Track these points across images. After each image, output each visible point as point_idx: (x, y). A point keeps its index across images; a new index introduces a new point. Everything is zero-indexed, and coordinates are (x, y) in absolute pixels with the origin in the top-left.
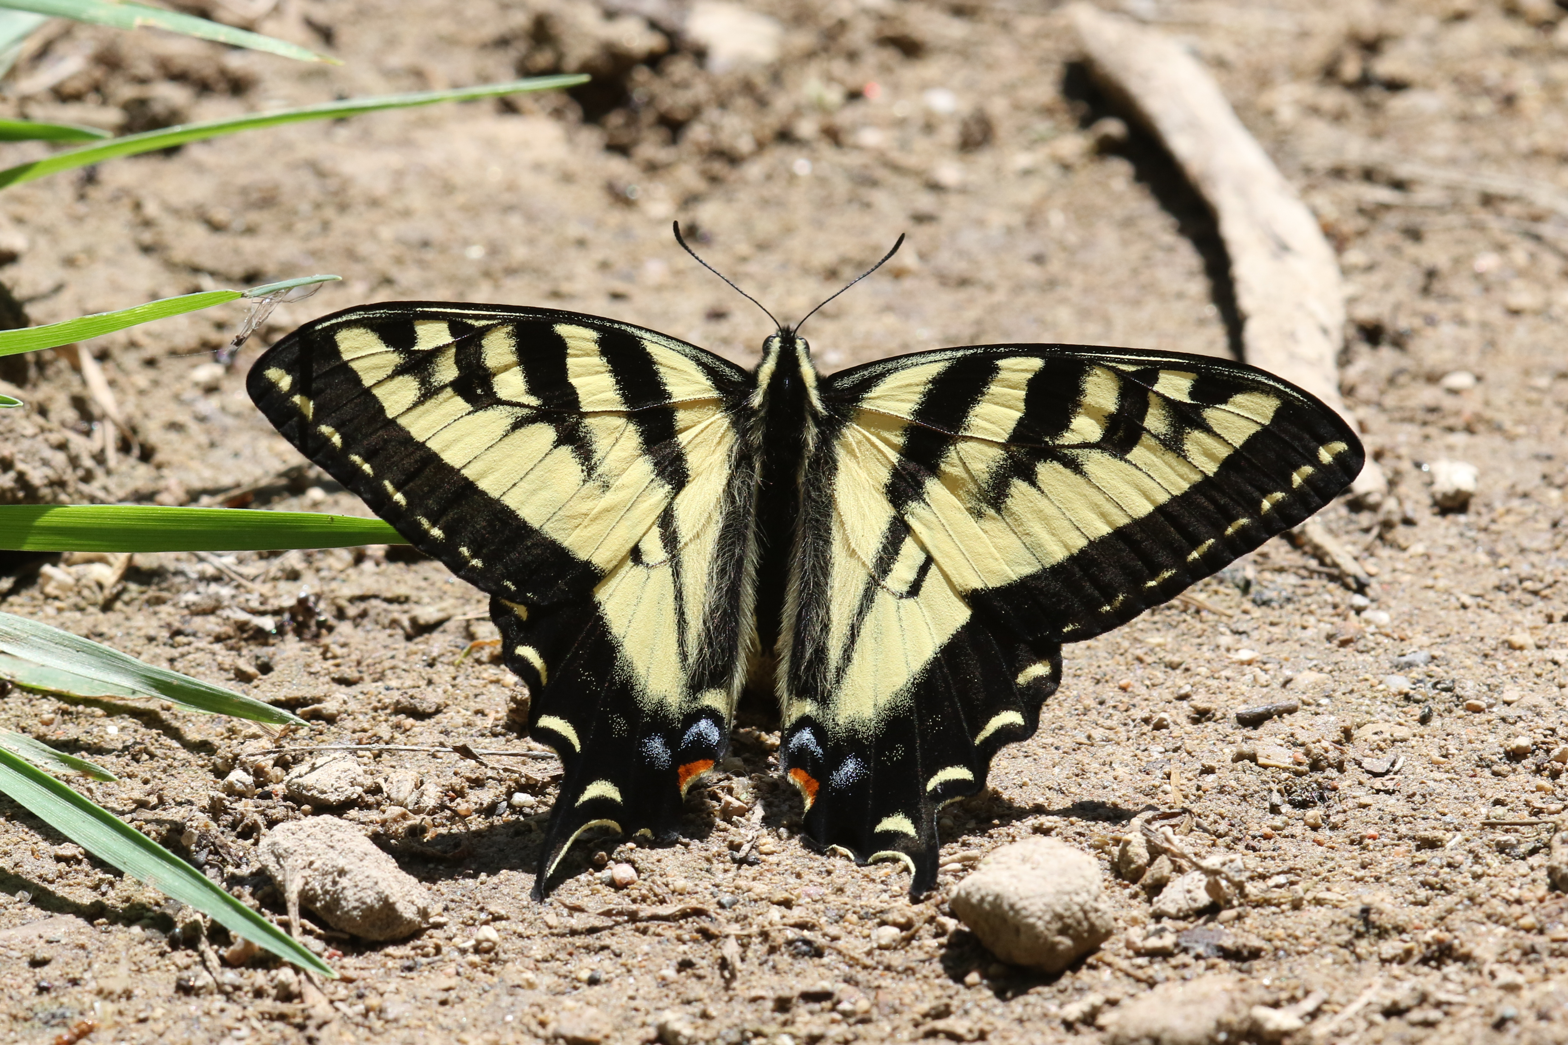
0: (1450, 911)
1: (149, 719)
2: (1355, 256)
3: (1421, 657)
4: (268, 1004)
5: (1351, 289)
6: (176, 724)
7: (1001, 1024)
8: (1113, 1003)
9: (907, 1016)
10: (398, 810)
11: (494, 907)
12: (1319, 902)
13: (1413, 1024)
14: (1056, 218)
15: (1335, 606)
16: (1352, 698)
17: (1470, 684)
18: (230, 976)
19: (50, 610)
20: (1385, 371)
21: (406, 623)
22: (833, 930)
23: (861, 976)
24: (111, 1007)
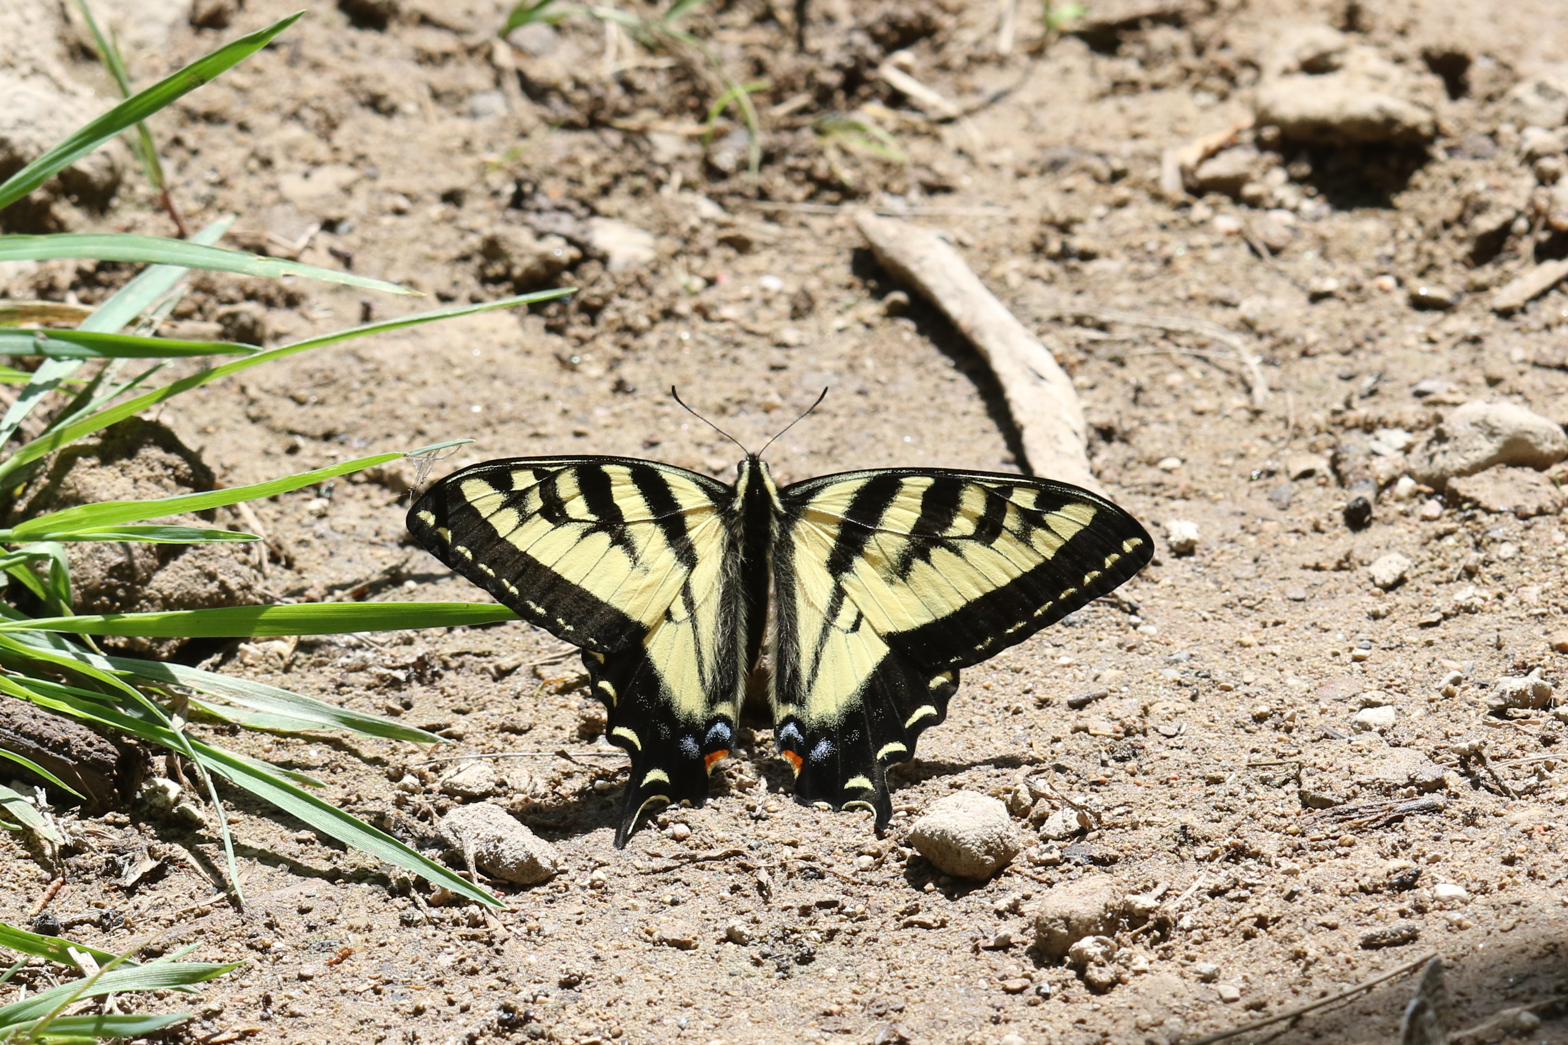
0: (1239, 825)
1: (336, 744)
2: (1082, 379)
3: (1184, 655)
4: (464, 930)
5: (1084, 403)
6: (355, 747)
7: (953, 916)
8: (1027, 898)
9: (890, 913)
10: (521, 797)
11: (598, 858)
12: (1149, 824)
13: (1232, 900)
14: (869, 363)
15: (1118, 624)
16: (1143, 686)
17: (1220, 672)
18: (435, 913)
19: (250, 674)
20: (1120, 459)
21: (493, 670)
22: (828, 860)
23: (853, 889)
24: (359, 938)
